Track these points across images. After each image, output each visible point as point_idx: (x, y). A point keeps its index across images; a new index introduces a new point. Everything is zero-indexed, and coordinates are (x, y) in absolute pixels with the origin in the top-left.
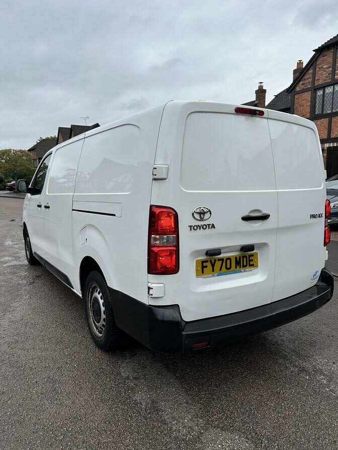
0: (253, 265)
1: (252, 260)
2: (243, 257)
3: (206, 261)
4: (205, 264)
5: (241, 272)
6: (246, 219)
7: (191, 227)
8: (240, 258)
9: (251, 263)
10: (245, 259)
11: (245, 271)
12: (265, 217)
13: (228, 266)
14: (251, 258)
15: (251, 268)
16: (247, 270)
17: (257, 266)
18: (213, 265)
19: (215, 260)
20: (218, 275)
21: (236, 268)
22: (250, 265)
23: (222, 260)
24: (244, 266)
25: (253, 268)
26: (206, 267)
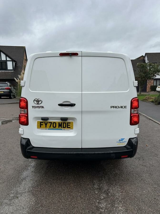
0: (70, 128)
1: (69, 125)
2: (63, 123)
3: (43, 122)
4: (42, 124)
5: (62, 130)
6: (60, 105)
7: (33, 106)
8: (61, 123)
10: (65, 124)
11: (64, 130)
12: (72, 105)
13: (54, 126)
14: (69, 124)
15: (69, 129)
16: (65, 129)
17: (72, 129)
18: (46, 125)
19: (47, 123)
20: (48, 129)
21: (59, 127)
22: (68, 127)
23: (51, 123)
24: (63, 127)
25: (70, 129)
26: (42, 125)
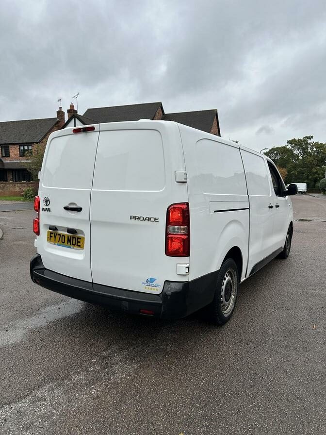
0: (80, 246)
1: (80, 242)
2: (73, 238)
3: (52, 233)
4: (52, 235)
5: (71, 248)
6: (66, 208)
8: (71, 237)
9: (79, 244)
10: (74, 239)
11: (73, 248)
12: (79, 210)
13: (63, 241)
14: (79, 240)
15: (78, 248)
16: (75, 248)
17: (83, 248)
18: (55, 237)
19: (56, 234)
20: (57, 245)
21: (68, 243)
22: (78, 245)
23: (60, 235)
24: (73, 244)
25: (79, 248)
26: (52, 237)
